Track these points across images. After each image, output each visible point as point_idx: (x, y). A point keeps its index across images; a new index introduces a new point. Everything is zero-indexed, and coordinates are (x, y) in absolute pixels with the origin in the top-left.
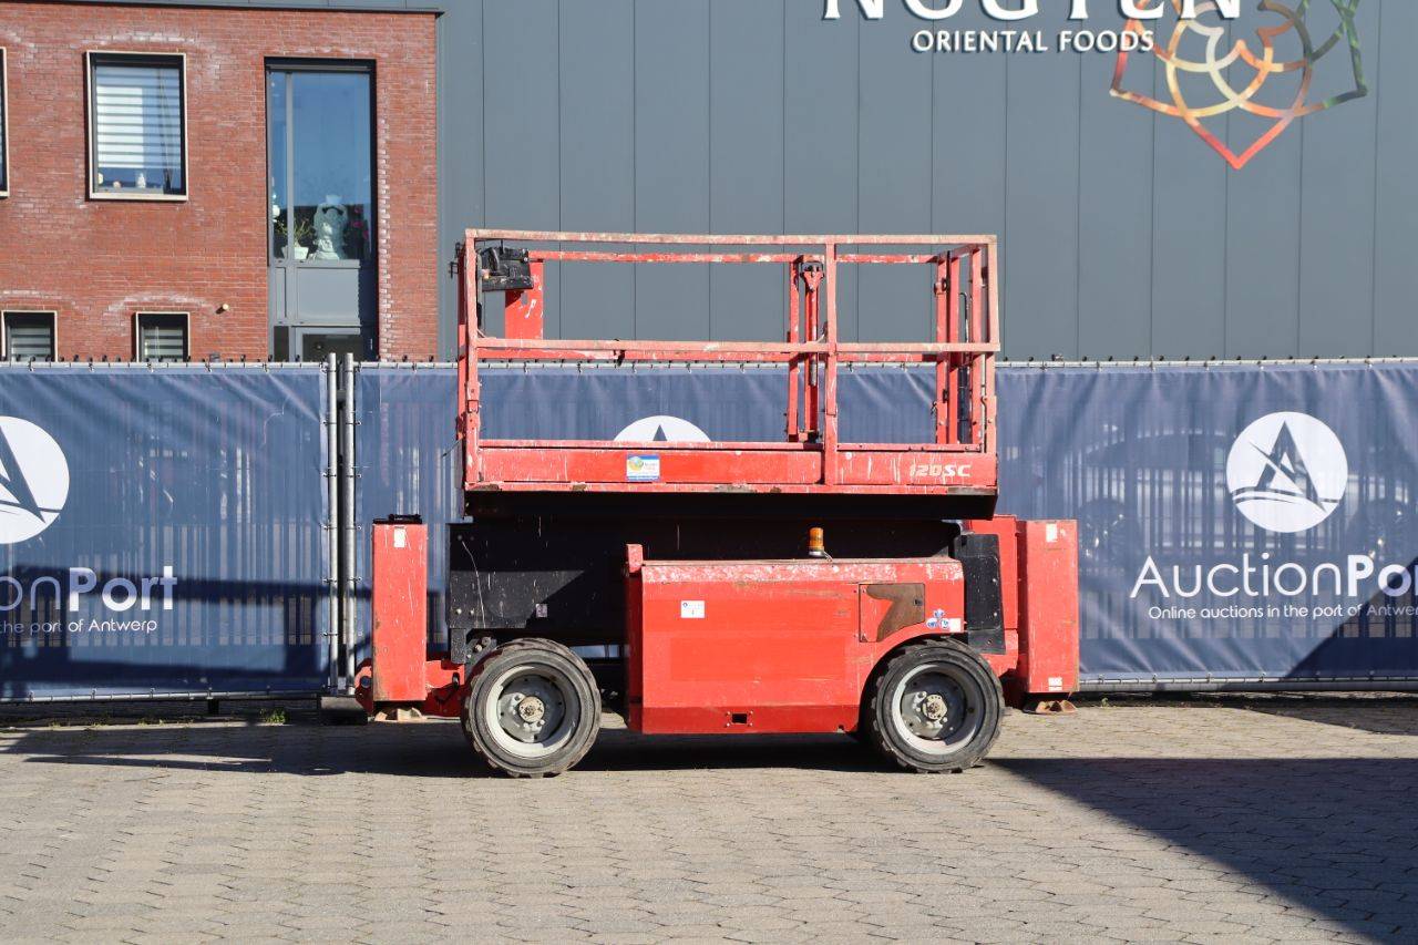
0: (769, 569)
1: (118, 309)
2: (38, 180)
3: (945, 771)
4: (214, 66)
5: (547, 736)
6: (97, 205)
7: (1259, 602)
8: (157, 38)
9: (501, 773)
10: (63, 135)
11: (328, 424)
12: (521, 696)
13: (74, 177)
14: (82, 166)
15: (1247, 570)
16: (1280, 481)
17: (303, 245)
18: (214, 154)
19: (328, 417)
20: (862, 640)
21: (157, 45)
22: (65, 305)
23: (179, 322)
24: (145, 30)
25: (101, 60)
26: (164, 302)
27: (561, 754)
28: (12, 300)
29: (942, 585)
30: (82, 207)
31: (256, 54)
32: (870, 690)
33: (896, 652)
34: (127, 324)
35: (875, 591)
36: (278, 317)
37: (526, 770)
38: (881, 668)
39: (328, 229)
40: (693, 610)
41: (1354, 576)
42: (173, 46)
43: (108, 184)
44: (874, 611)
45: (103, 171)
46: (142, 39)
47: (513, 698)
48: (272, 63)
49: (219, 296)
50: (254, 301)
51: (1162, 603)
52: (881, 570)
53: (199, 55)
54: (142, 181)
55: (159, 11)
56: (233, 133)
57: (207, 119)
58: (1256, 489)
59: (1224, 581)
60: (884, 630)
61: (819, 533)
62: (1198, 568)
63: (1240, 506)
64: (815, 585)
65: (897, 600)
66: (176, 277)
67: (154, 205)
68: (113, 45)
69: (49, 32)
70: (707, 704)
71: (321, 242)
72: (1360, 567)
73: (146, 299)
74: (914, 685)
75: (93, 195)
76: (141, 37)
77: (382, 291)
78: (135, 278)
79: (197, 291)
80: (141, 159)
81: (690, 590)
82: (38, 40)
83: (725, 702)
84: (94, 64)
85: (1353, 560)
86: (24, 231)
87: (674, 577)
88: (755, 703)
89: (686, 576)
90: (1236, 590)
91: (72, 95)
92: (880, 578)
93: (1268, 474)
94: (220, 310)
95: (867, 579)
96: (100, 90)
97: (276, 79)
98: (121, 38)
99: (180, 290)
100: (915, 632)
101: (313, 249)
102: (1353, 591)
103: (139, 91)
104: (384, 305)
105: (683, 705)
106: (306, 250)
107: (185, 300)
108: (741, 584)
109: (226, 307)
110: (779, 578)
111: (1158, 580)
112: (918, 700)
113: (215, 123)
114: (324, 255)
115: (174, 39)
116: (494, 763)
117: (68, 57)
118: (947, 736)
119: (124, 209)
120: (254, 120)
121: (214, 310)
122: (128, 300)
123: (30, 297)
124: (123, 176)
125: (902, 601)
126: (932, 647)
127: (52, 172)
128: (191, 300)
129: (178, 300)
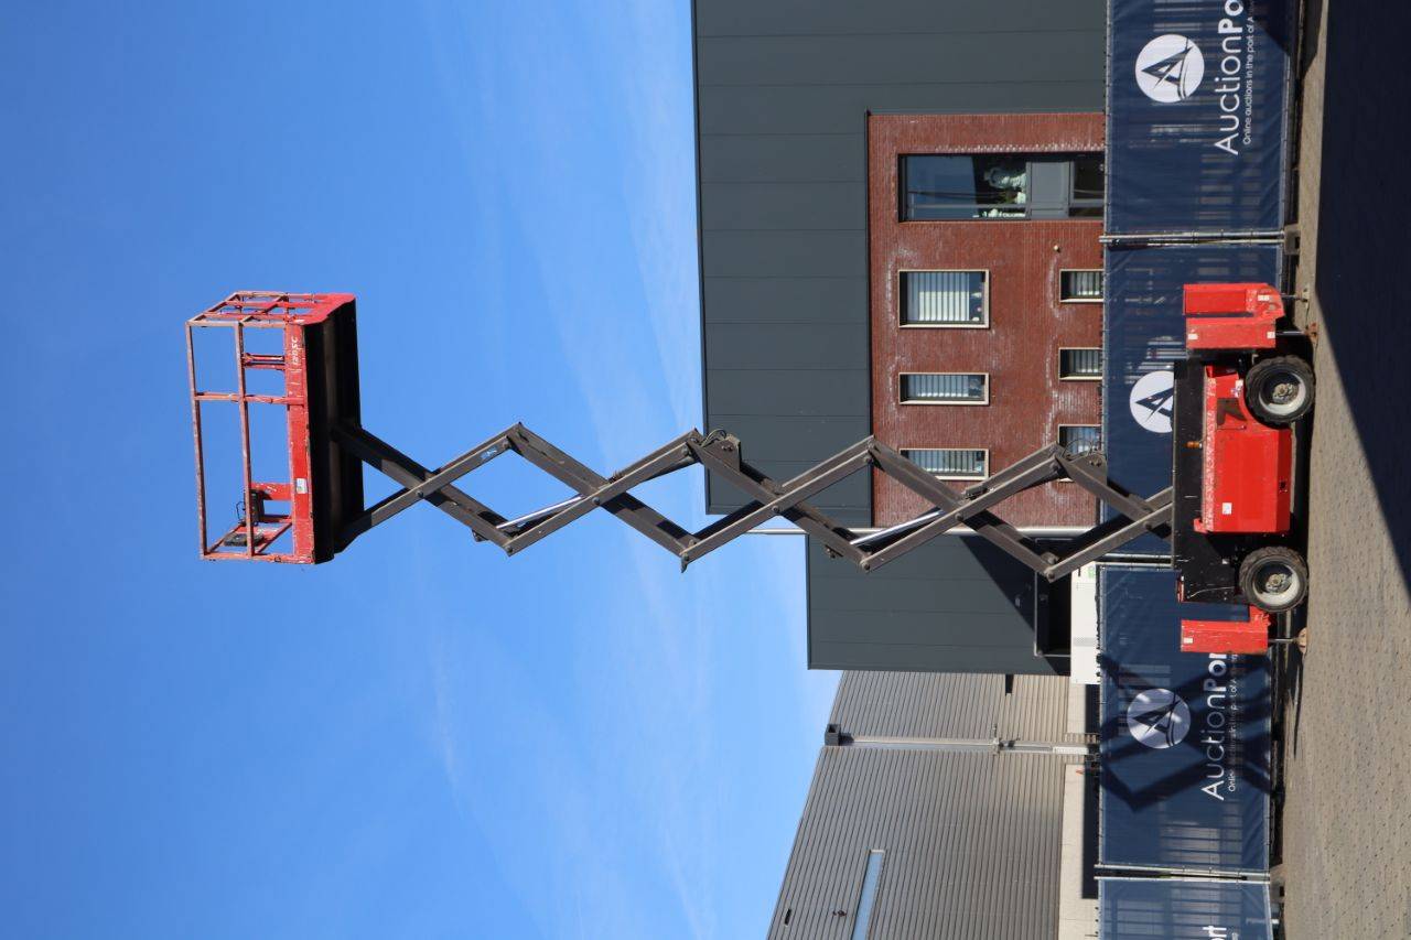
0: (1208, 470)
1: (1055, 310)
2: (978, 356)
3: (1315, 389)
4: (905, 253)
5: (1289, 574)
6: (993, 323)
7: (1243, 82)
8: (889, 286)
9: (1306, 599)
10: (950, 342)
12: (1268, 584)
13: (975, 336)
14: (969, 334)
15: (1225, 89)
16: (1174, 73)
17: (1016, 196)
18: (959, 255)
19: (1128, 567)
20: (1245, 428)
21: (894, 287)
22: (1055, 344)
23: (1066, 277)
24: (884, 294)
25: (904, 319)
26: (1053, 284)
27: (1297, 570)
28: (1052, 373)
29: (1218, 389)
30: (994, 332)
31: (897, 229)
32: (1271, 425)
33: (1252, 411)
34: (1067, 308)
35: (1220, 421)
36: (1063, 213)
37: (1304, 587)
38: (1260, 420)
39: (1006, 180)
40: (1227, 508)
41: (1231, 29)
42: (894, 277)
43: (980, 315)
44: (1230, 422)
45: (971, 317)
46: (890, 295)
47: (1267, 587)
48: (902, 217)
49: (1050, 252)
50: (1053, 232)
51: (1242, 136)
52: (1209, 418)
53: (898, 262)
54: (977, 295)
55: (873, 285)
56: (946, 242)
57: (938, 257)
58: (1179, 85)
59: (1230, 103)
60: (1241, 418)
61: (1191, 444)
62: (1223, 117)
63: (1188, 94)
64: (1217, 451)
65: (1225, 412)
66: (1038, 277)
67: (992, 289)
68: (894, 311)
69: (888, 348)
70: (1275, 502)
71: (1015, 185)
72: (1225, 26)
73: (1051, 296)
74: (1269, 401)
75: (986, 326)
77: (1046, 149)
78: (1039, 301)
79: (1046, 265)
80: (963, 294)
81: (1218, 509)
82: (893, 354)
83: (1275, 495)
84: (906, 323)
85: (1221, 30)
86: (1009, 365)
87: (1210, 516)
88: (1275, 480)
89: (1210, 510)
90: (1236, 96)
91: (926, 336)
92: (1213, 419)
93: (1171, 79)
94: (1059, 251)
95: (1214, 425)
96: (922, 318)
97: (912, 213)
98: (890, 307)
99: (1046, 275)
100: (1243, 405)
101: (1018, 189)
102: (1239, 30)
103: (922, 294)
104: (1055, 148)
105: (1275, 514)
106: (1019, 194)
107: (1052, 272)
108: (1215, 486)
109: (1056, 248)
110: (1212, 467)
111: (1229, 139)
112: (1277, 398)
113: (940, 256)
114: (1023, 184)
115: (889, 276)
116: (1300, 601)
117: (903, 338)
118: (1296, 382)
119: (995, 308)
120: (938, 228)
121: (1058, 255)
122: (1052, 306)
123: (1050, 363)
124: (975, 305)
125: (1227, 409)
126: (1250, 395)
127: (973, 348)
128: (1052, 268)
129: (1052, 275)
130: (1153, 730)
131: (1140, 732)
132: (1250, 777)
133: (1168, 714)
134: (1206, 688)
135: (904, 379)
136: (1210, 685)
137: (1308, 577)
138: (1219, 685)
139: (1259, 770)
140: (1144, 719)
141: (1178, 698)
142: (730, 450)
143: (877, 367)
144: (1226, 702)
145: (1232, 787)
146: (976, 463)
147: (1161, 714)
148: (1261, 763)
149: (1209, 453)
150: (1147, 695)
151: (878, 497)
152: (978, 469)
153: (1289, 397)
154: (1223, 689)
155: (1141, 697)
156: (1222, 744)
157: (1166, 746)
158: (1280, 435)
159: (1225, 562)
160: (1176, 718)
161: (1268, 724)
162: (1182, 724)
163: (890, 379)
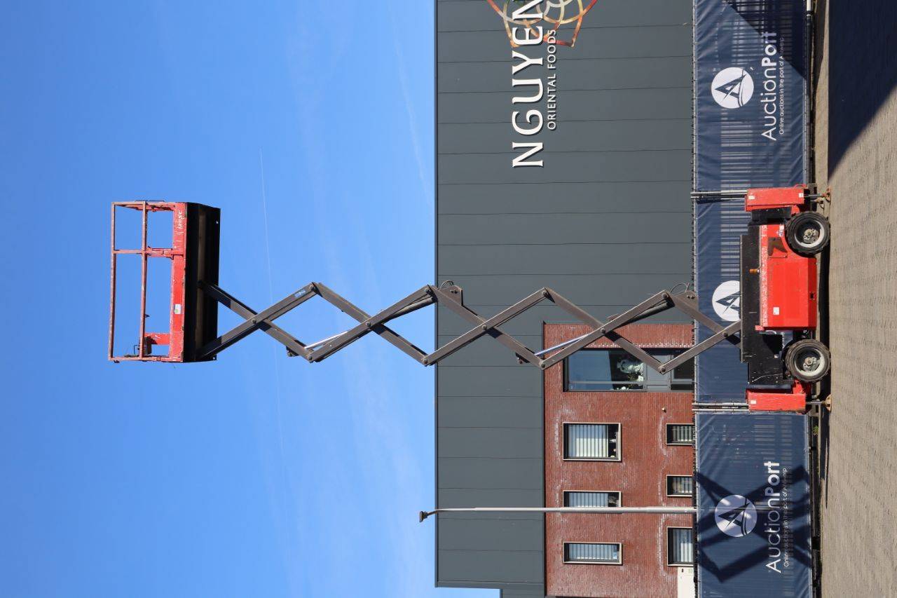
0: (763, 286)
1: (665, 451)
2: (614, 480)
3: (830, 230)
4: (567, 411)
5: (818, 357)
6: (623, 458)
7: (778, 97)
8: (557, 433)
9: (829, 372)
10: (596, 470)
11: (716, 412)
12: (804, 364)
13: (612, 466)
14: (608, 463)
15: (767, 100)
16: (735, 90)
17: (637, 378)
18: (602, 413)
19: (713, 412)
20: (786, 257)
21: (560, 434)
22: (664, 472)
23: (670, 428)
24: (554, 438)
25: (566, 454)
26: (662, 433)
27: (823, 353)
28: (662, 492)
29: (768, 232)
30: (624, 464)
31: (562, 395)
32: (803, 255)
33: (790, 246)
34: (671, 448)
35: (770, 253)
36: (667, 388)
37: (828, 363)
38: (796, 251)
39: (631, 367)
40: (776, 311)
41: (769, 64)
42: (560, 427)
43: (614, 454)
44: (777, 253)
45: (609, 456)
47: (805, 366)
48: (565, 389)
49: (659, 411)
50: (661, 398)
51: (778, 129)
52: (763, 251)
53: (563, 417)
54: (613, 441)
55: (547, 432)
56: (593, 405)
57: (588, 415)
58: (738, 98)
59: (770, 108)
60: (784, 250)
61: (751, 270)
62: (766, 117)
63: (744, 103)
64: (768, 272)
65: (774, 246)
66: (652, 428)
67: (623, 436)
68: (560, 450)
69: (555, 473)
70: (807, 306)
71: (636, 370)
72: (766, 62)
73: (661, 440)
74: (801, 240)
75: (620, 460)
76: (557, 439)
77: (656, 346)
78: (653, 444)
79: (657, 420)
80: (604, 440)
81: (770, 312)
82: (559, 478)
83: (807, 301)
84: (568, 457)
85: (763, 64)
86: (634, 486)
87: (765, 317)
88: (807, 291)
89: (766, 313)
90: (774, 104)
91: (580, 466)
92: (766, 252)
93: (733, 94)
94: (665, 411)
95: (766, 255)
96: (578, 455)
97: (571, 388)
98: (557, 446)
99: (657, 427)
100: (784, 241)
101: (639, 374)
102: (775, 64)
103: (578, 440)
104: (662, 346)
105: (807, 314)
106: (639, 377)
107: (661, 425)
108: (768, 296)
109: (663, 409)
110: (766, 283)
111: (770, 131)
112: (806, 238)
113: (590, 412)
114: (642, 370)
115: (557, 426)
116: (826, 373)
117: (566, 467)
118: (818, 228)
119: (625, 448)
120: (588, 396)
121: (665, 413)
122: (661, 447)
123: (661, 485)
124: (612, 447)
125: (774, 244)
126: (789, 235)
127: (611, 475)
128: (661, 423)
129: (661, 428)
130: (732, 524)
131: (724, 526)
132: (799, 557)
133: (742, 513)
134: (767, 494)
135: (567, 494)
136: (769, 492)
137: (830, 357)
138: (775, 492)
139: (804, 552)
140: (726, 516)
141: (748, 501)
142: (456, 292)
143: (549, 486)
144: (781, 504)
145: (787, 564)
146: (614, 553)
147: (737, 513)
148: (805, 546)
149: (763, 274)
150: (728, 500)
151: (549, 575)
152: (615, 558)
153: (814, 238)
154: (778, 495)
155: (724, 501)
156: (778, 533)
157: (741, 535)
158: (809, 261)
159: (776, 357)
160: (747, 516)
161: (809, 518)
162: (751, 520)
163: (557, 495)
